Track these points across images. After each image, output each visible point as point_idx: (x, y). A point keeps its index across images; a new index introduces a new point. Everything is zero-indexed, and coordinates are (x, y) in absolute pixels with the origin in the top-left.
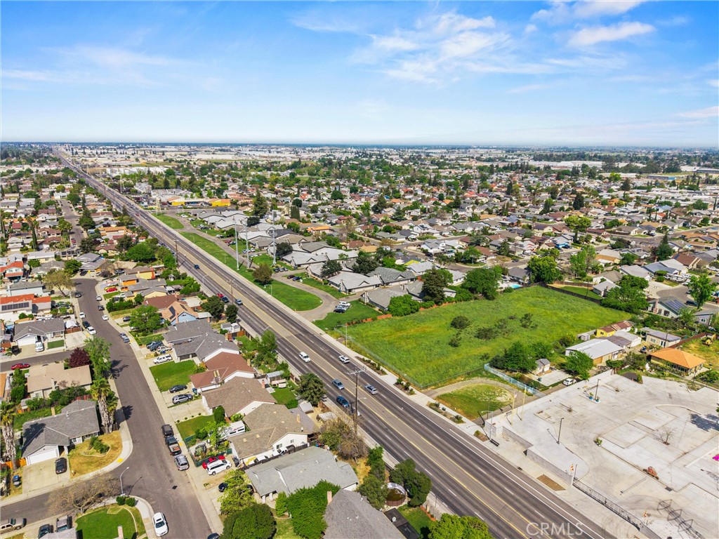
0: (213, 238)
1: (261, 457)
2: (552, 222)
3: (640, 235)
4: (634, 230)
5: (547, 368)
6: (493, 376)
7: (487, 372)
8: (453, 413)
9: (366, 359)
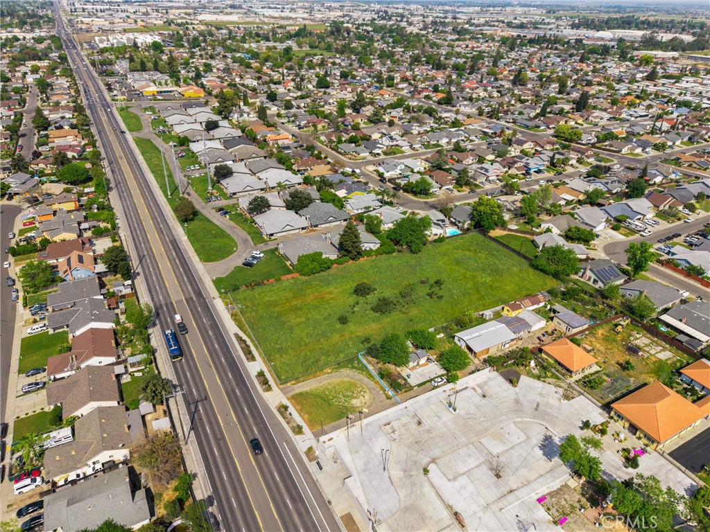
0: (166, 146)
1: (72, 476)
2: (543, 131)
3: (632, 154)
4: (627, 148)
5: (423, 361)
6: (363, 369)
7: (360, 362)
8: (298, 419)
9: (245, 337)
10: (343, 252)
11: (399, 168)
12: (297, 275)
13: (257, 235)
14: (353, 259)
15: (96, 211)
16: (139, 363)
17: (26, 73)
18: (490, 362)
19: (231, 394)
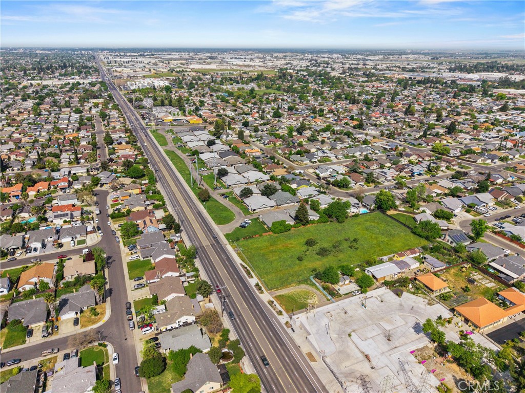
0: (184, 155)
1: (169, 327)
2: (424, 147)
3: (484, 164)
4: (480, 159)
5: (347, 282)
6: (313, 285)
7: (311, 281)
8: (279, 308)
9: (246, 266)
10: (298, 221)
11: (329, 171)
12: (271, 233)
13: (246, 210)
14: (304, 225)
15: (151, 194)
16: (192, 277)
17: (91, 108)
18: (386, 284)
19: (242, 294)
